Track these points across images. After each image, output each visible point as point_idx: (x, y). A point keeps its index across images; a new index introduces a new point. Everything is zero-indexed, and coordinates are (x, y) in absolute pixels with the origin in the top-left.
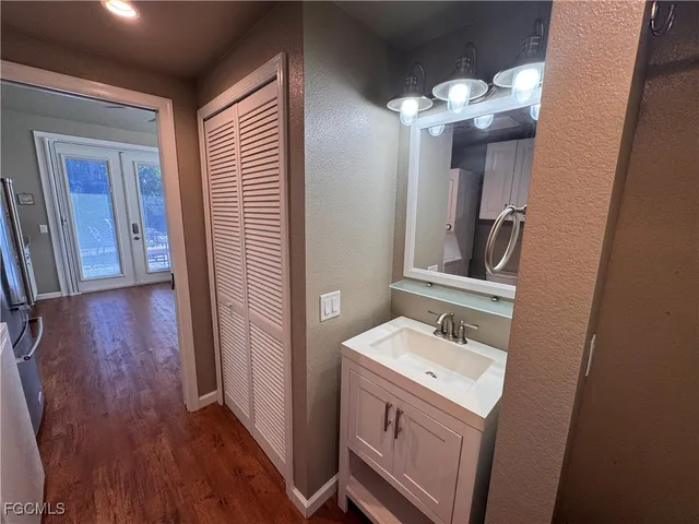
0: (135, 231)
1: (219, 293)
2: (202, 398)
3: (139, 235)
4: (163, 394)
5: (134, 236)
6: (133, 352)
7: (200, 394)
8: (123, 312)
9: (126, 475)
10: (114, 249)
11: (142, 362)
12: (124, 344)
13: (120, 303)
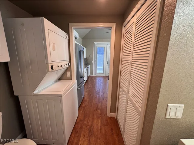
0: (107, 63)
1: (121, 84)
2: (111, 114)
3: (108, 64)
4: (103, 107)
5: (107, 64)
6: (100, 92)
7: (111, 113)
8: (101, 82)
9: (90, 125)
10: (103, 67)
11: (101, 96)
12: (99, 89)
13: (102, 79)
